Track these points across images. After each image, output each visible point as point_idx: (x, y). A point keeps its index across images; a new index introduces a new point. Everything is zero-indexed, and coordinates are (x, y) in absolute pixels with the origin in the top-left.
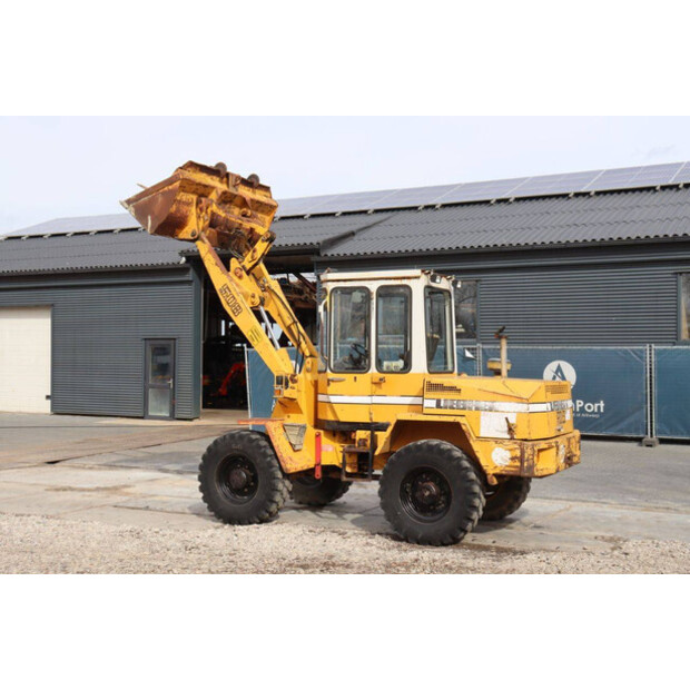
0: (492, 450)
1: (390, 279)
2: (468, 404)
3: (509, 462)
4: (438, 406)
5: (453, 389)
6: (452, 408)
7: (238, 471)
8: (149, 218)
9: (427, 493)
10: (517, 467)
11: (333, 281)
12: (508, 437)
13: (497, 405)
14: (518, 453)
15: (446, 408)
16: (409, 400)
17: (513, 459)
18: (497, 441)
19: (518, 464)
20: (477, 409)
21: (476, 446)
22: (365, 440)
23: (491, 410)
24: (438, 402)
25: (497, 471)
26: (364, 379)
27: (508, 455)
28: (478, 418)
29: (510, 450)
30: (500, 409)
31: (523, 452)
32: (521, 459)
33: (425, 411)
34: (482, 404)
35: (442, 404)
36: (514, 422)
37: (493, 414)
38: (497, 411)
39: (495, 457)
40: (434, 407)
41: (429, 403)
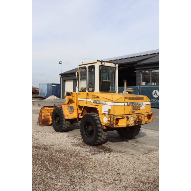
0: (103, 117)
2: (100, 102)
5: (98, 97)
6: (97, 103)
9: (89, 129)
10: (109, 124)
17: (108, 121)
18: (105, 114)
19: (109, 123)
20: (102, 104)
21: (100, 116)
23: (105, 104)
25: (104, 124)
26: (85, 93)
28: (102, 107)
29: (108, 118)
30: (107, 104)
31: (110, 119)
32: (110, 121)
34: (103, 102)
35: (95, 102)
36: (110, 109)
37: (105, 105)
38: (106, 105)
39: (104, 120)
40: (93, 103)
41: (92, 101)
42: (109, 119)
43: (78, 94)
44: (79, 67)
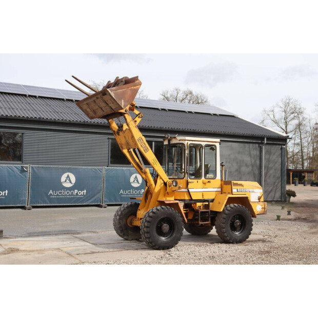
0: (257, 206)
1: (209, 142)
2: (246, 190)
3: (261, 210)
4: (238, 191)
5: (241, 185)
6: (242, 192)
7: (165, 225)
8: (123, 100)
10: (264, 211)
11: (188, 140)
12: (258, 201)
13: (255, 190)
15: (240, 192)
16: (216, 190)
17: (262, 208)
20: (249, 192)
21: (253, 205)
23: (253, 192)
24: (237, 190)
25: (258, 213)
26: (200, 181)
27: (261, 207)
28: (250, 195)
32: (264, 208)
33: (234, 193)
34: (250, 190)
35: (239, 190)
36: (259, 195)
38: (255, 192)
39: (258, 208)
40: (236, 192)
41: (235, 191)
42: (263, 206)
43: (187, 183)
44: (189, 142)
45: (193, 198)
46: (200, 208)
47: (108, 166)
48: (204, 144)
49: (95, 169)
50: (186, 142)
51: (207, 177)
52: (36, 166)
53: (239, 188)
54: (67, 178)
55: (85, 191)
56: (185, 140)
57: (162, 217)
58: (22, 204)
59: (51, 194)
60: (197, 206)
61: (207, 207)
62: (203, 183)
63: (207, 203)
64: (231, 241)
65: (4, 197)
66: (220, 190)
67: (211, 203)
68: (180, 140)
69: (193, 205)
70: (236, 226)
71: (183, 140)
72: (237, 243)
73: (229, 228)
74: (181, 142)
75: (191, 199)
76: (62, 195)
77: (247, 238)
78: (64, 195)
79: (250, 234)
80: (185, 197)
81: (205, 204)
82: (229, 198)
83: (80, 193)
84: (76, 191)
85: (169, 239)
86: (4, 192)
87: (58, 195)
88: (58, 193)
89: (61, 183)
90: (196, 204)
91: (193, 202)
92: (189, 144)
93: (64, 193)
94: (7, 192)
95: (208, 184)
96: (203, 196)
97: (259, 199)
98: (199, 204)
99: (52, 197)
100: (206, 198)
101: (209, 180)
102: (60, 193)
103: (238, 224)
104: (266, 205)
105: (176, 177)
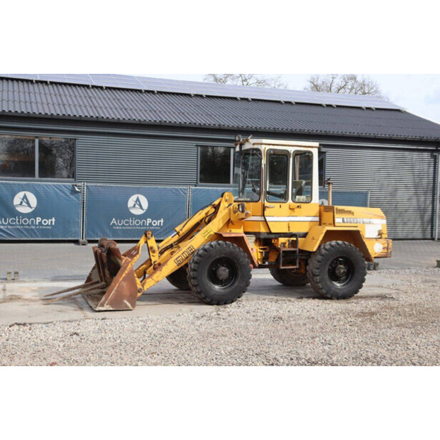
0: (374, 245)
1: (301, 146)
2: (358, 220)
3: (382, 250)
4: (343, 222)
5: (350, 212)
6: (350, 222)
7: (223, 268)
10: (385, 252)
11: (266, 144)
12: (378, 237)
13: (372, 220)
14: (386, 245)
15: (347, 222)
16: (310, 219)
17: (384, 248)
18: (376, 239)
20: (363, 223)
21: (367, 243)
22: (285, 243)
23: (370, 223)
24: (343, 219)
25: (376, 255)
26: (285, 206)
27: (382, 246)
28: (364, 228)
29: (383, 244)
31: (388, 244)
32: (387, 248)
33: (336, 224)
34: (365, 220)
35: (345, 220)
36: (380, 229)
37: (371, 225)
38: (373, 224)
39: (376, 248)
40: (341, 222)
41: (338, 220)
43: (264, 208)
44: (268, 147)
45: (273, 231)
46: (284, 246)
47: (196, 186)
48: (292, 150)
49: (177, 190)
50: (263, 146)
51: (297, 200)
52: (92, 184)
53: (346, 216)
54: (136, 202)
55: (162, 221)
56: (262, 144)
57: (218, 257)
58: (74, 237)
59: (114, 224)
60: (280, 243)
61: (294, 244)
62: (290, 209)
63: (295, 239)
64: (329, 296)
65: (50, 228)
66: (317, 219)
67: (299, 239)
68: (254, 144)
69: (273, 242)
70: (338, 274)
71: (258, 144)
72: (338, 299)
73: (326, 276)
74: (256, 147)
75: (270, 233)
76: (129, 226)
77: (356, 293)
78: (132, 226)
79: (361, 287)
80: (259, 228)
81: (292, 241)
82: (328, 231)
83: (155, 223)
84: (149, 221)
85: (228, 290)
86: (50, 220)
87: (123, 225)
88: (123, 222)
89: (127, 209)
90: (277, 239)
91: (273, 236)
92: (267, 149)
93: (132, 223)
94: (53, 220)
95: (297, 210)
96: (289, 227)
97: (380, 234)
98: (282, 240)
99: (115, 228)
100: (293, 230)
101: (299, 204)
102: (127, 222)
103: (342, 271)
104: (391, 244)
105: (249, 200)
